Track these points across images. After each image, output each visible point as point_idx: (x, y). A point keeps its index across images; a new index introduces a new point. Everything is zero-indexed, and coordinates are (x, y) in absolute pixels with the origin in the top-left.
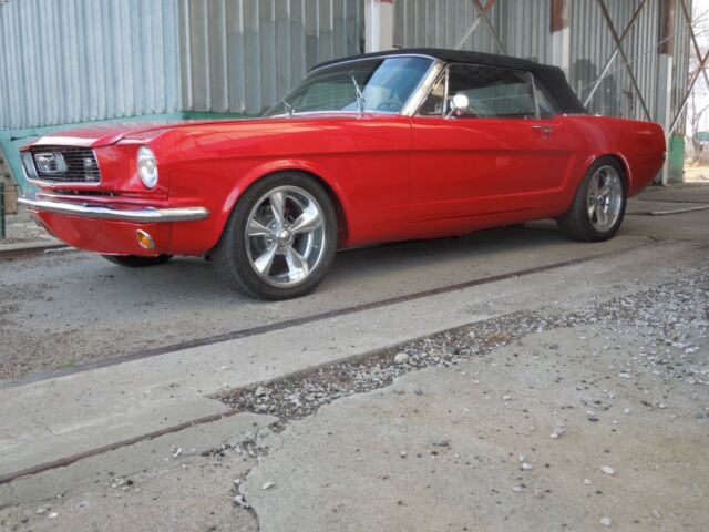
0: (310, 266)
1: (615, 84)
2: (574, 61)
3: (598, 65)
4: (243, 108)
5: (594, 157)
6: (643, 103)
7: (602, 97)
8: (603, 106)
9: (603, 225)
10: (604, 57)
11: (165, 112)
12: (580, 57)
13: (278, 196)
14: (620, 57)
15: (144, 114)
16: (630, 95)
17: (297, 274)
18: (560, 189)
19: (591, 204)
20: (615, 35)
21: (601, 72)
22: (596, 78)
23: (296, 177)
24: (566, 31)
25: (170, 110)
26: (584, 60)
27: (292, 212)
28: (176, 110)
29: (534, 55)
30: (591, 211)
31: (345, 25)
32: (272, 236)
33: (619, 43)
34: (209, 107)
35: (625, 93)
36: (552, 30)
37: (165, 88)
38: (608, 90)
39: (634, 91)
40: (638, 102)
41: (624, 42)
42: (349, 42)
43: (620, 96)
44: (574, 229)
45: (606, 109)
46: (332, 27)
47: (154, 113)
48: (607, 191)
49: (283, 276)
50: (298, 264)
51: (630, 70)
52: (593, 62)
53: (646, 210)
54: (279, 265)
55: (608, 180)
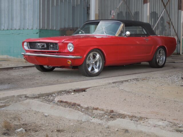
0: (99, 69)
1: (164, 20)
2: (151, 12)
3: (158, 14)
4: (55, 28)
5: (158, 46)
6: (173, 27)
7: (160, 24)
8: (160, 27)
9: (161, 63)
10: (160, 11)
11: (32, 29)
12: (153, 11)
13: (91, 54)
14: (166, 11)
15: (24, 29)
16: (169, 23)
17: (96, 70)
18: (150, 54)
19: (157, 58)
20: (164, 4)
21: (160, 16)
22: (158, 18)
23: (95, 50)
24: (148, 4)
25: (35, 28)
26: (154, 12)
27: (94, 57)
28: (37, 29)
29: (138, 10)
30: (158, 60)
31: (83, 3)
32: (90, 63)
33: (165, 7)
34: (46, 28)
35: (167, 23)
36: (144, 3)
37: (33, 22)
38: (162, 22)
39: (170, 22)
40: (172, 26)
41: (167, 6)
42: (84, 8)
43: (166, 24)
44: (154, 65)
45: (161, 28)
46: (79, 4)
47: (28, 29)
48: (161, 54)
49: (93, 71)
50: (96, 68)
51: (169, 16)
52: (157, 13)
53: (174, 61)
54: (93, 69)
55: (161, 52)
